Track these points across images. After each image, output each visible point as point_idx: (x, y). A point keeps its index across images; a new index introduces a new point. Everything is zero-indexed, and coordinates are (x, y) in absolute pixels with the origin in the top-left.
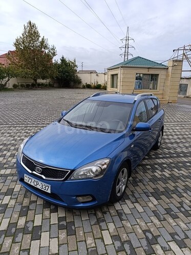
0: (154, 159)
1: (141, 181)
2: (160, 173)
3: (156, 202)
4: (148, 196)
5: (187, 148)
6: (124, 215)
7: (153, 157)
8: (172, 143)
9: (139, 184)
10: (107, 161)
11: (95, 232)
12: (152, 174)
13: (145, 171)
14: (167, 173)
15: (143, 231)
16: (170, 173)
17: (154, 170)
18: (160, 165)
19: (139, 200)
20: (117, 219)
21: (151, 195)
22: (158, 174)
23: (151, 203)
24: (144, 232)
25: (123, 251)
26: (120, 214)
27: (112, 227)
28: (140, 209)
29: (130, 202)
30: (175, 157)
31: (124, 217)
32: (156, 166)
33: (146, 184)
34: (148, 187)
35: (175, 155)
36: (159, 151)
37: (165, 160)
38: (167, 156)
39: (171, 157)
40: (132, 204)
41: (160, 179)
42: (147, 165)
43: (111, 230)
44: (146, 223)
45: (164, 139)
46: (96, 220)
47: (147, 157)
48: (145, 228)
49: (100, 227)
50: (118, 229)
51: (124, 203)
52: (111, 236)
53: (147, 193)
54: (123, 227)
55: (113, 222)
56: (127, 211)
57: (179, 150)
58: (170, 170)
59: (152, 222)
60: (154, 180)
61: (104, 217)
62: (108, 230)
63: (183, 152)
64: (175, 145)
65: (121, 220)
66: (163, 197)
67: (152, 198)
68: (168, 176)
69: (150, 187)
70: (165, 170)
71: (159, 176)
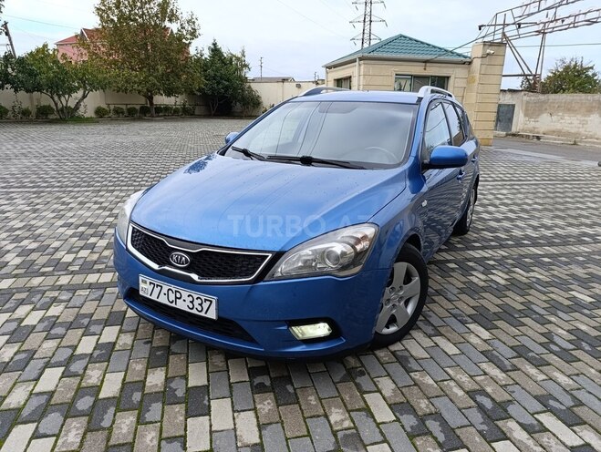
0: (461, 249)
1: (438, 293)
2: (483, 277)
3: (486, 335)
4: (464, 323)
5: (535, 228)
6: (411, 360)
7: (459, 246)
8: (498, 220)
9: (436, 298)
10: (370, 231)
11: (347, 398)
12: (463, 279)
13: (446, 273)
14: (499, 278)
15: (467, 393)
16: (507, 277)
17: (467, 271)
18: (480, 261)
19: (442, 330)
20: (396, 369)
21: (471, 321)
22: (478, 278)
23: (472, 336)
24: (471, 394)
25: (425, 434)
26: (402, 360)
27: (387, 385)
28: (451, 349)
29: (421, 335)
30: (512, 246)
31: (413, 365)
32: (471, 264)
33: (454, 298)
34: (459, 304)
35: (510, 242)
36: (471, 235)
37: (490, 252)
38: (493, 243)
39: (501, 247)
40: (428, 340)
41: (485, 290)
42: (449, 261)
43: (387, 393)
44: (471, 377)
45: (478, 213)
46: (345, 372)
47: (443, 247)
48: (470, 385)
49: (358, 386)
50: (403, 390)
51: (409, 337)
52: (390, 406)
53: (460, 315)
54: (416, 384)
55: (389, 375)
56: (418, 352)
57: (517, 233)
58: (506, 270)
59: (485, 374)
60: (472, 290)
61: (363, 366)
62: (379, 391)
63: (527, 237)
64: (506, 224)
65: (408, 371)
66: (499, 323)
67: (473, 326)
68: (503, 282)
69: (466, 305)
70: (494, 271)
71: (482, 284)
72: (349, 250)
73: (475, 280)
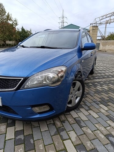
0: (92, 79)
1: (88, 94)
2: (101, 88)
3: (106, 108)
4: (98, 104)
5: (111, 73)
6: (82, 122)
7: (91, 78)
8: (101, 71)
9: (87, 95)
12: (95, 88)
13: (89, 87)
14: (105, 87)
15: (105, 136)
16: (107, 87)
17: (95, 86)
18: (99, 82)
19: (91, 108)
20: (76, 126)
21: (100, 103)
22: (99, 88)
23: (102, 109)
24: (107, 136)
26: (78, 122)
27: (73, 135)
28: (96, 116)
29: (84, 110)
30: (106, 78)
31: (82, 124)
32: (96, 83)
33: (93, 95)
34: (95, 97)
35: (106, 77)
36: (94, 75)
37: (101, 79)
38: (101, 77)
39: (104, 78)
40: (87, 112)
41: (102, 92)
42: (89, 83)
43: (73, 139)
44: (105, 128)
46: (56, 130)
47: (87, 79)
48: (106, 132)
49: (61, 136)
50: (80, 137)
51: (80, 111)
52: (75, 146)
53: (96, 101)
54: (84, 134)
55: (73, 130)
56: (84, 118)
57: (107, 74)
58: (107, 85)
59: (110, 126)
60: (98, 92)
61: (63, 126)
62: (70, 139)
63: (110, 75)
64: (103, 72)
65: (81, 127)
66: (109, 103)
67: (101, 105)
68: (107, 89)
69: (97, 98)
70: (103, 85)
71: (101, 90)
72: (56, 76)
73: (98, 89)
